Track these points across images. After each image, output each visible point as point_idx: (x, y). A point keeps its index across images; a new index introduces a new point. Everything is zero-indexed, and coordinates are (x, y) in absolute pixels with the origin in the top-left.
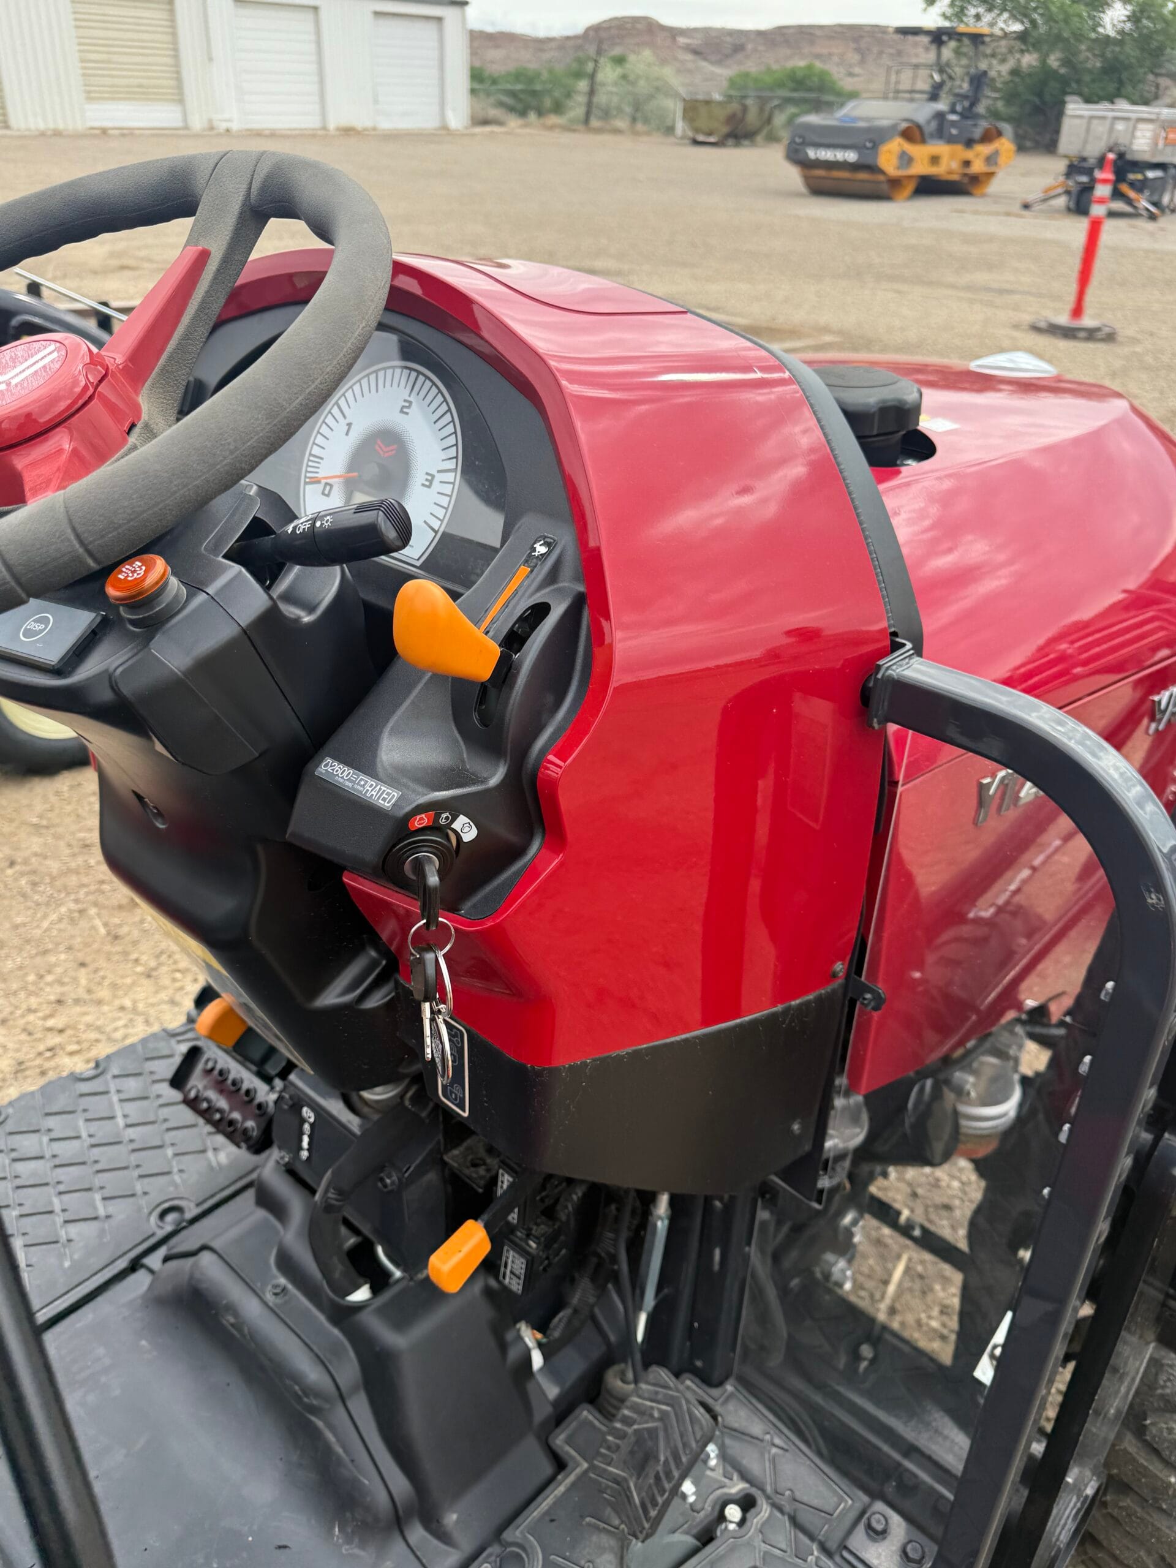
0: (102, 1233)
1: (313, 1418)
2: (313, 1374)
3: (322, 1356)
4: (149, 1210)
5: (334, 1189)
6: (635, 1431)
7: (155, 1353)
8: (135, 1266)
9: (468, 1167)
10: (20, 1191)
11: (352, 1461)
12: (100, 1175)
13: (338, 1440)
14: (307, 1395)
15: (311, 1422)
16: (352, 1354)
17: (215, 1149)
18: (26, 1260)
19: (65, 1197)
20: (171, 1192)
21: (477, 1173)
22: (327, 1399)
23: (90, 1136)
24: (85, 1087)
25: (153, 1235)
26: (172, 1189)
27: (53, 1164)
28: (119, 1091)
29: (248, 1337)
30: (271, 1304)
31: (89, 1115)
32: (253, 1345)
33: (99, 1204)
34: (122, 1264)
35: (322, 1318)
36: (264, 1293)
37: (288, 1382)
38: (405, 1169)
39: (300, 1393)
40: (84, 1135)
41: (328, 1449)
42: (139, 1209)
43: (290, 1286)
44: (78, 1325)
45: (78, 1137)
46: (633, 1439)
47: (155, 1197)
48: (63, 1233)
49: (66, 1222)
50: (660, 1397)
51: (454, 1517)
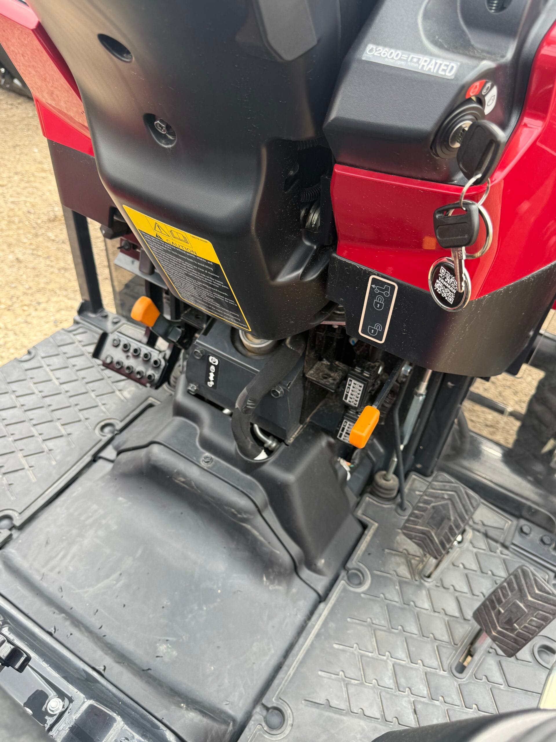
0: (69, 443)
1: (244, 525)
2: (242, 502)
3: (245, 492)
4: (93, 428)
5: (250, 400)
6: (433, 507)
7: (130, 503)
8: (95, 458)
9: (322, 379)
10: (8, 427)
11: (269, 543)
12: (55, 412)
13: (260, 533)
14: (240, 513)
15: (243, 526)
16: (261, 488)
17: (120, 390)
18: (28, 464)
19: (38, 427)
20: (102, 416)
21: (329, 382)
22: (251, 513)
23: (40, 392)
24: (27, 365)
25: (100, 440)
26: (102, 414)
27: (23, 410)
28: (48, 365)
29: (195, 487)
30: (205, 468)
31: (35, 380)
32: (199, 491)
33: (61, 428)
34: (88, 458)
35: (238, 471)
36: (199, 462)
37: (226, 508)
38: (287, 385)
39: (236, 513)
40: (37, 392)
41: (255, 540)
42: (87, 428)
43: (213, 457)
44: (74, 495)
45: (33, 393)
46: (432, 511)
47: (94, 420)
48: (44, 446)
49: (44, 440)
50: (447, 488)
51: (323, 561)
